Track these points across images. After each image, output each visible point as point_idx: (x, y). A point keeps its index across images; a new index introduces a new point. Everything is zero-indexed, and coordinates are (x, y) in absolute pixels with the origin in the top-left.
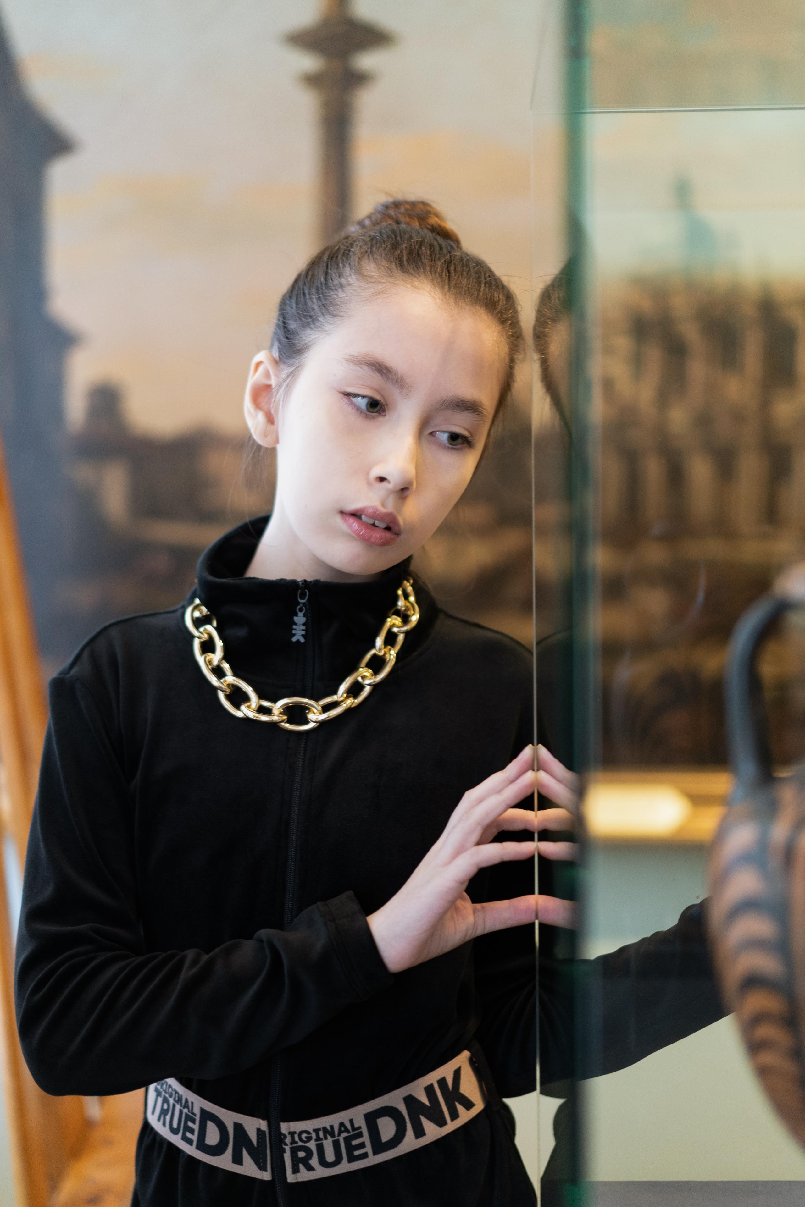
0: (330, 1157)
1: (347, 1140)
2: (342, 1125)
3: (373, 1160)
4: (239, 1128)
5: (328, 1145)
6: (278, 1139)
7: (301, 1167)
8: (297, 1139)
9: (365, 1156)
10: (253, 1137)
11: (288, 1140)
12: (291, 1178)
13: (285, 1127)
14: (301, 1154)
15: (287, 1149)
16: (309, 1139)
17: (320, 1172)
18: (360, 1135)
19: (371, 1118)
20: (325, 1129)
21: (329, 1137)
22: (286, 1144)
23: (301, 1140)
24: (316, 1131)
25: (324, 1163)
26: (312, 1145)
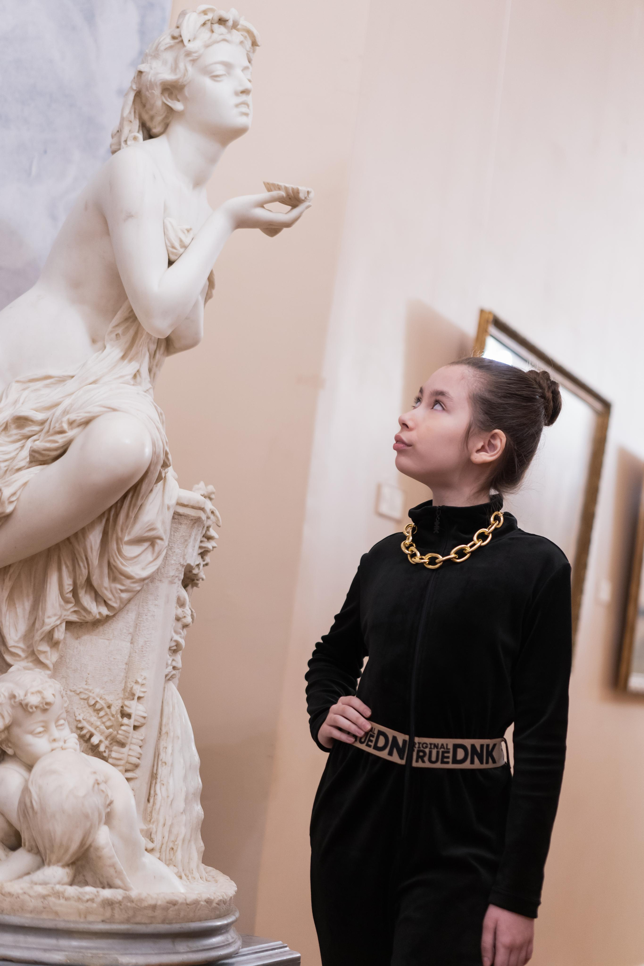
0: (434, 758)
1: (443, 753)
2: (442, 745)
3: (451, 766)
4: (395, 738)
5: (434, 752)
6: (412, 744)
7: (420, 760)
8: (421, 746)
9: (448, 763)
10: (401, 743)
11: (417, 746)
12: (414, 764)
13: (417, 740)
14: (421, 754)
15: (416, 750)
16: (426, 747)
17: (427, 765)
18: (448, 752)
19: (456, 747)
20: (435, 745)
21: (435, 748)
22: (415, 747)
23: (423, 747)
24: (431, 744)
25: (430, 761)
26: (427, 750)
